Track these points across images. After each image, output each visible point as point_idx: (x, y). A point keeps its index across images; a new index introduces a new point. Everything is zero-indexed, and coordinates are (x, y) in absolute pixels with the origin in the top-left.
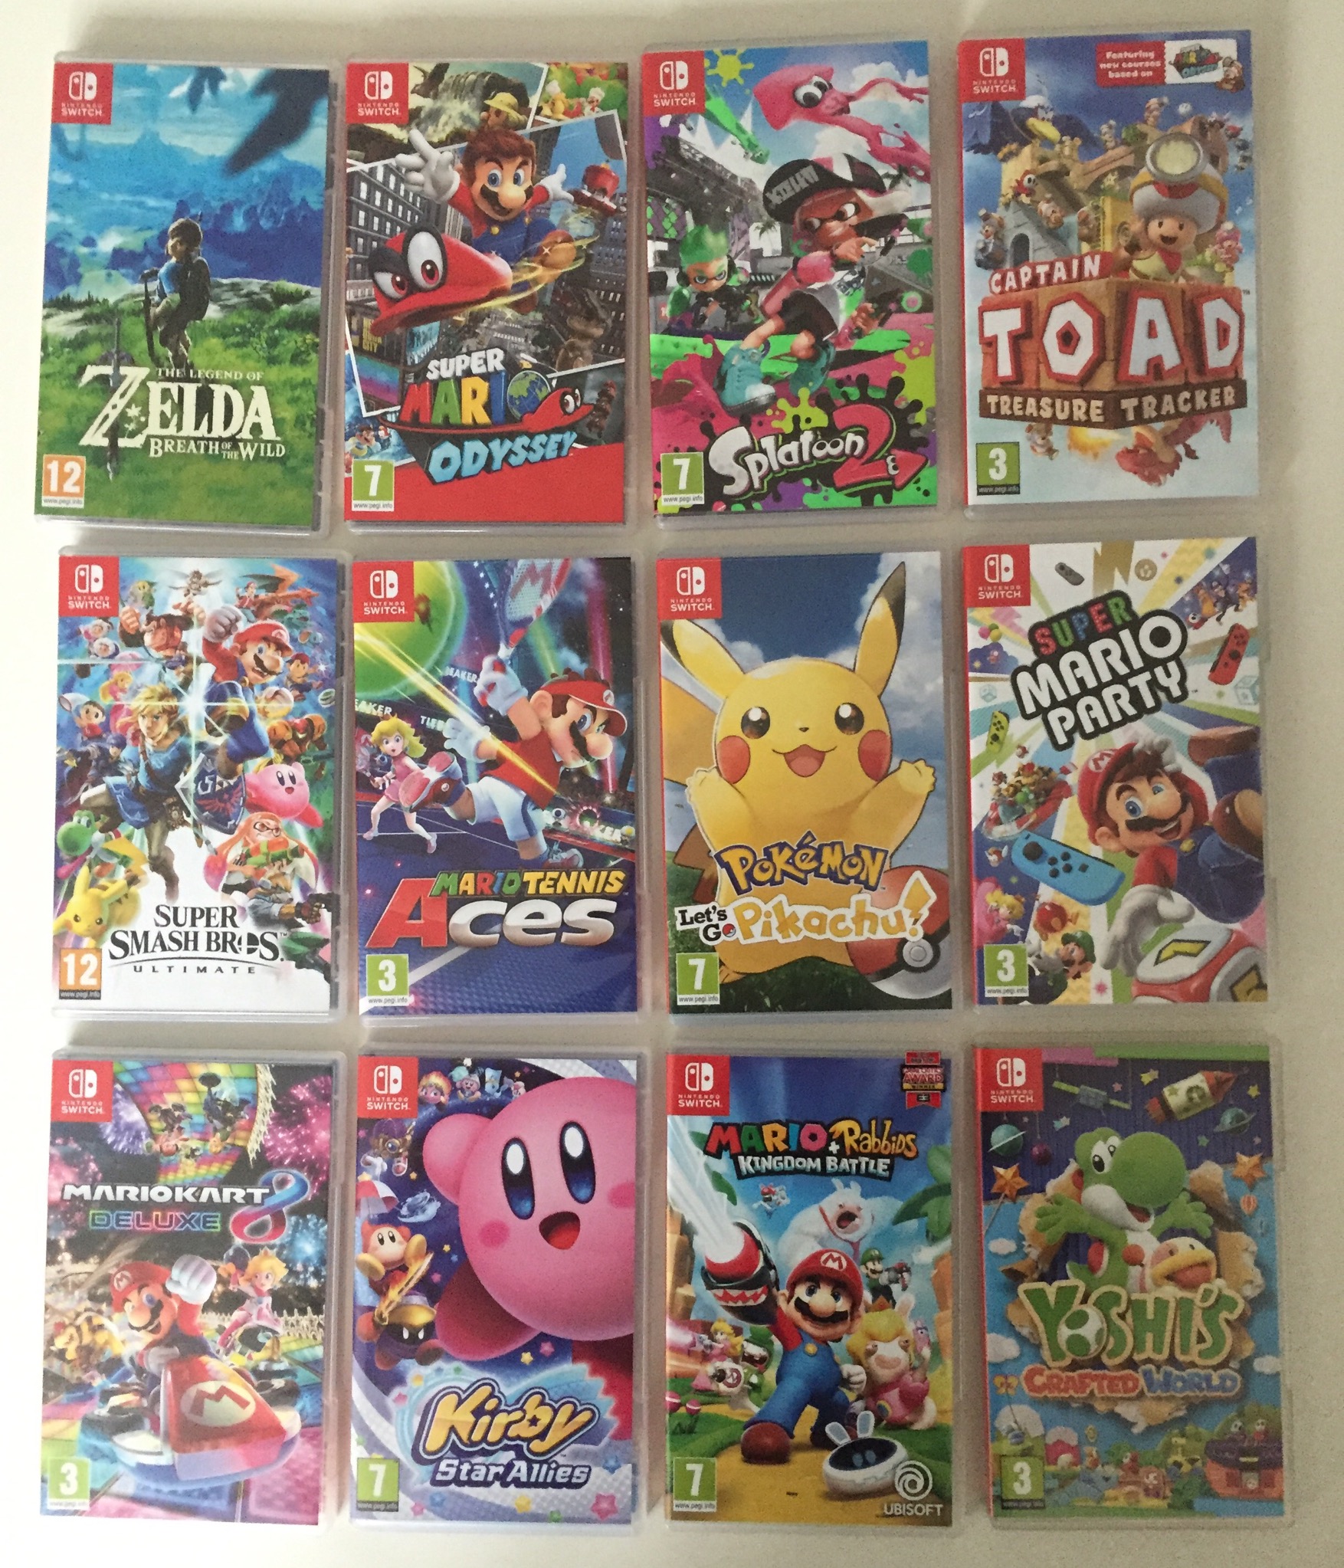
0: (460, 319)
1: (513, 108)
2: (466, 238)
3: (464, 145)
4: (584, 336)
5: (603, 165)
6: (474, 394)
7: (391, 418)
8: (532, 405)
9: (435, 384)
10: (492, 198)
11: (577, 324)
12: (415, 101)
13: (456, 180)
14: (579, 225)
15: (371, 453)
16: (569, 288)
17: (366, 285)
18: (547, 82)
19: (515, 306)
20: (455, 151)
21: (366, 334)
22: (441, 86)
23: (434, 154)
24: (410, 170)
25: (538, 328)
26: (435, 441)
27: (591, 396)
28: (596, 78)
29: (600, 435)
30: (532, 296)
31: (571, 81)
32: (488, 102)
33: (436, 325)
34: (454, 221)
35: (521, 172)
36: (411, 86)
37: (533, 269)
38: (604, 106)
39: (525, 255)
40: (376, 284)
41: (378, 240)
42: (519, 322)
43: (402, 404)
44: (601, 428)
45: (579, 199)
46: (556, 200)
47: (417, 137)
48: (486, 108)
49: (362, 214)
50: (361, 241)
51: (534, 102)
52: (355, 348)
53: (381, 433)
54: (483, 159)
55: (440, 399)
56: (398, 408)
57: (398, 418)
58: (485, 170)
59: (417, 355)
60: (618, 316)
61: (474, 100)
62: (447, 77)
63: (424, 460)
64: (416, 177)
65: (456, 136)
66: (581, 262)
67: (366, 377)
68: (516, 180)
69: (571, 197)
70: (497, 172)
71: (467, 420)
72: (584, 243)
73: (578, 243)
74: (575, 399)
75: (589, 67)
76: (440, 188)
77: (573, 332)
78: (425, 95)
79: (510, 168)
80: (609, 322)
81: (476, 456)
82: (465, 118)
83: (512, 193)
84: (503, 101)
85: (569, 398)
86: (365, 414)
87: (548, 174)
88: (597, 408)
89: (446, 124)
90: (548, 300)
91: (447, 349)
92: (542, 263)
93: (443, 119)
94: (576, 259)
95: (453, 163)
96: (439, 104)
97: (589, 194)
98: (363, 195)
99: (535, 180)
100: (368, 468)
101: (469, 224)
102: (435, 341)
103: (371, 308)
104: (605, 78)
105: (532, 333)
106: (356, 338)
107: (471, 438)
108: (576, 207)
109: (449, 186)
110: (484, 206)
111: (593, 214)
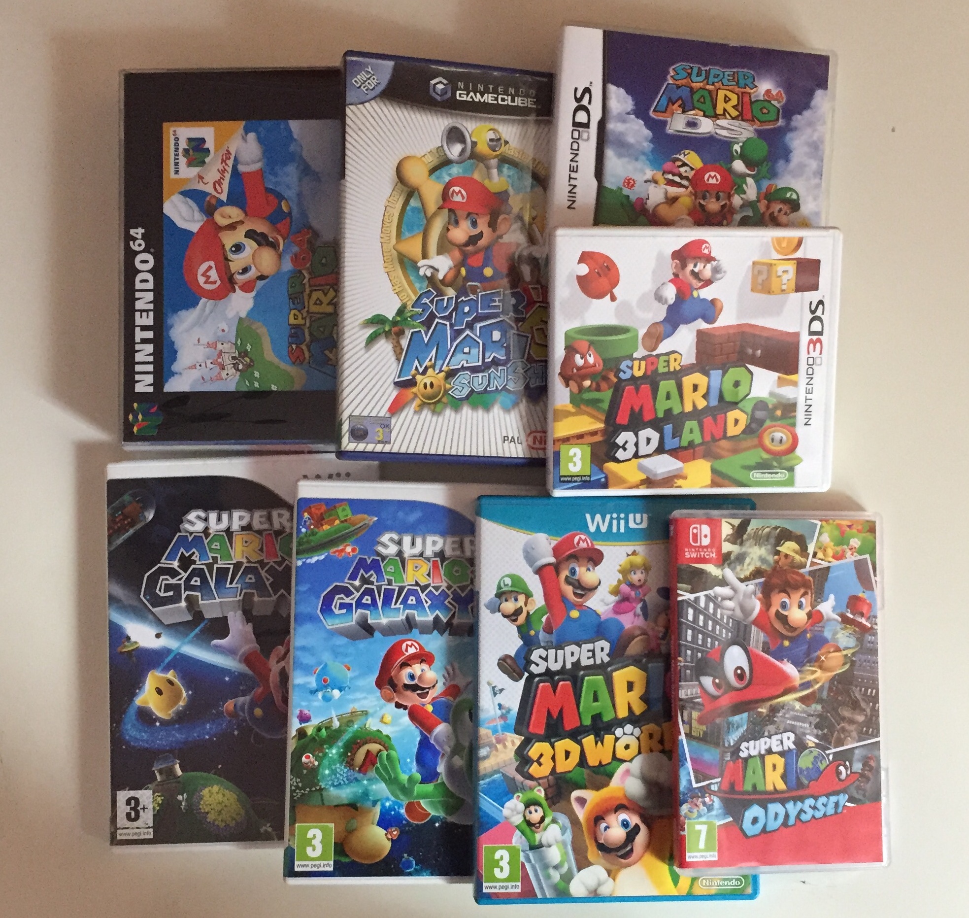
0: (763, 710)
1: (796, 552)
2: (766, 650)
3: (762, 580)
4: (851, 721)
5: (861, 595)
6: (774, 767)
7: (714, 788)
8: (816, 774)
9: (746, 760)
10: (784, 619)
11: (846, 713)
12: (727, 547)
13: (757, 606)
14: (845, 639)
15: (700, 816)
16: (840, 686)
17: (693, 686)
18: (820, 534)
19: (802, 700)
20: (756, 585)
21: (694, 724)
22: (745, 537)
23: (742, 586)
24: (724, 599)
25: (820, 716)
26: (747, 805)
27: (858, 767)
28: (854, 531)
29: (864, 795)
30: (813, 693)
31: (836, 533)
32: (778, 548)
33: (745, 715)
34: (757, 637)
35: (803, 600)
36: (724, 536)
37: (814, 672)
38: (860, 552)
39: (807, 662)
40: (701, 685)
41: (702, 652)
42: (805, 712)
43: (721, 776)
44: (864, 790)
45: (845, 620)
46: (829, 620)
47: (729, 573)
48: (778, 553)
49: (690, 632)
50: (689, 652)
51: (811, 549)
52: (686, 734)
53: (707, 800)
54: (777, 591)
55: (750, 772)
56: (719, 780)
57: (719, 788)
58: (778, 599)
59: (732, 738)
60: (874, 707)
61: (769, 547)
62: (749, 529)
63: (738, 819)
64: (729, 604)
65: (757, 573)
66: (847, 667)
67: (695, 756)
68: (800, 606)
69: (840, 619)
70: (787, 600)
71: (770, 788)
72: (849, 652)
73: (845, 653)
74: (846, 769)
75: (849, 524)
76: (746, 612)
77: (843, 719)
78: (734, 543)
79: (796, 596)
80: (868, 710)
81: (776, 815)
82: (763, 560)
83: (798, 616)
84: (789, 547)
85: (842, 768)
86: (695, 785)
87: (822, 601)
88: (862, 775)
89: (749, 564)
90: (825, 694)
91: (754, 734)
92: (821, 667)
93: (747, 560)
94: (844, 664)
95: (755, 593)
96: (744, 549)
97: (851, 616)
98: (690, 618)
99: (813, 606)
100: (698, 827)
101: (768, 639)
102: (745, 727)
103: (698, 703)
104: (859, 531)
105: (815, 720)
106: (687, 726)
107: (773, 801)
108: (843, 626)
109: (753, 610)
110: (778, 626)
111: (855, 631)
